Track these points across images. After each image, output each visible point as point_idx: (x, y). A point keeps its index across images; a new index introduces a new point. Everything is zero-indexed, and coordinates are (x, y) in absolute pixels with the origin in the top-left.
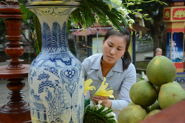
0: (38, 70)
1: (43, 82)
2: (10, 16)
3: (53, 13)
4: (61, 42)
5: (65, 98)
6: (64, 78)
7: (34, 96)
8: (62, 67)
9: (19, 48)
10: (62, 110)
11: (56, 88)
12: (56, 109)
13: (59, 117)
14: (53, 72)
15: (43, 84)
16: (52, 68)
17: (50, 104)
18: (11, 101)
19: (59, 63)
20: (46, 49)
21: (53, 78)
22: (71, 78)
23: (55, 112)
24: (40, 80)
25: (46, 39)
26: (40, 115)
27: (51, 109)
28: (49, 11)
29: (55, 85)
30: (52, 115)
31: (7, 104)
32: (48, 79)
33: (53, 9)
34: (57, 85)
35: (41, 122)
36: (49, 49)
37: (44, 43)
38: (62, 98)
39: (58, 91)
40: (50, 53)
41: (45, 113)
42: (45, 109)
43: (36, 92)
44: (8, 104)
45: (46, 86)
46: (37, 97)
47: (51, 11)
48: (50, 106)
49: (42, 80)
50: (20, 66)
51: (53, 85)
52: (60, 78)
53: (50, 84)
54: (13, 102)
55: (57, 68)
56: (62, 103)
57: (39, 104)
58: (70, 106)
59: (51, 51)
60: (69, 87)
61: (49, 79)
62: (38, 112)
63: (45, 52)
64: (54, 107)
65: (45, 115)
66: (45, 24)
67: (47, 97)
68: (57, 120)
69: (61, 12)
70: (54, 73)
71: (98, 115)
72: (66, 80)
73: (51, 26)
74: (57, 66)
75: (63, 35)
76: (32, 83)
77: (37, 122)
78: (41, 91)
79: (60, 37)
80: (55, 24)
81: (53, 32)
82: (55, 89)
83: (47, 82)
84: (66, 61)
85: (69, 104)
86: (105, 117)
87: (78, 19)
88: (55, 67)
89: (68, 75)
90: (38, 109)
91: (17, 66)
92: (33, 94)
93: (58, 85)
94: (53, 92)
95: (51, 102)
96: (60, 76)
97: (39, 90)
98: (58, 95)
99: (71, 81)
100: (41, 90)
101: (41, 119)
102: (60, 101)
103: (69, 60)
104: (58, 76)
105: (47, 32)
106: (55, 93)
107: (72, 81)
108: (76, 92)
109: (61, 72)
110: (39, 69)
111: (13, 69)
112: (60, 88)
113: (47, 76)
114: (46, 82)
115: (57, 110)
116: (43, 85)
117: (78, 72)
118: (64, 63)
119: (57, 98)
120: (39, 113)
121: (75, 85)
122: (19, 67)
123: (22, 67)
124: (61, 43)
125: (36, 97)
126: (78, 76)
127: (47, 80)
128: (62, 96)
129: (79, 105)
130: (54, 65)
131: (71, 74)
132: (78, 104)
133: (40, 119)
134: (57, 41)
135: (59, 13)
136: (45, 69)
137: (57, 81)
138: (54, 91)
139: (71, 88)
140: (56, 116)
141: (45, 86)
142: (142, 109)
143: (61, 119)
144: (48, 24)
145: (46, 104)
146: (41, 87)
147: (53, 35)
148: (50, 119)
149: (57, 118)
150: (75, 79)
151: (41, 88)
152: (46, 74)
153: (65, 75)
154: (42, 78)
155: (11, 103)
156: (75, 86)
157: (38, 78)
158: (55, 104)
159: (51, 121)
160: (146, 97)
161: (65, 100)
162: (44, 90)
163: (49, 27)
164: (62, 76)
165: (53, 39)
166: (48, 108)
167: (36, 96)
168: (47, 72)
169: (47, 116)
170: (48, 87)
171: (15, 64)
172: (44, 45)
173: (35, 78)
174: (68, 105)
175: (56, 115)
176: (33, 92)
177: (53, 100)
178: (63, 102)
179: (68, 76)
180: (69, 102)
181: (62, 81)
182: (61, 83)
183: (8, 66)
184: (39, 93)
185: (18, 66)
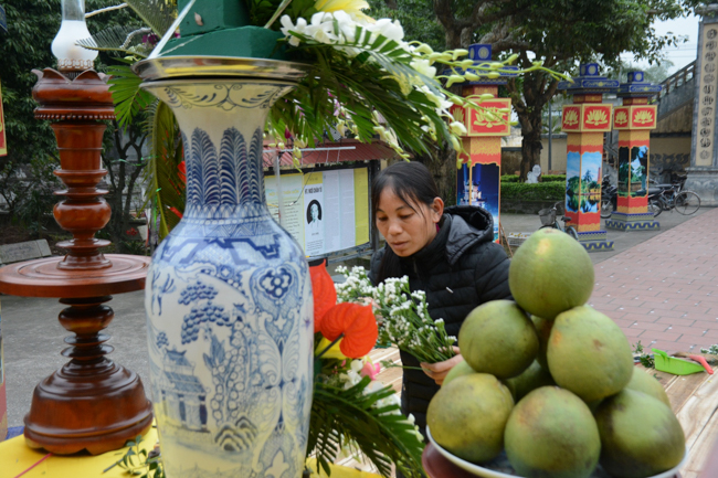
0: (179, 274)
1: (195, 311)
2: (74, 113)
3: (225, 101)
4: (247, 188)
5: (263, 358)
6: (261, 297)
7: (168, 351)
8: (253, 265)
9: (95, 207)
10: (255, 395)
11: (236, 328)
12: (237, 391)
13: (245, 414)
14: (226, 281)
15: (198, 316)
16: (222, 268)
17: (218, 376)
18: (71, 362)
19: (243, 251)
20: (202, 209)
21: (226, 298)
22: (279, 297)
23: (233, 400)
24: (188, 303)
25: (200, 180)
26: (187, 410)
27: (220, 390)
28: (214, 95)
29: (233, 319)
30: (224, 409)
31: (59, 371)
32: (213, 301)
33: (228, 90)
34: (239, 319)
35: (191, 430)
36: (209, 208)
37: (195, 191)
38: (254, 356)
39: (243, 336)
40: (215, 223)
41: (203, 403)
42: (203, 391)
43: (175, 342)
44: (63, 371)
45: (205, 321)
46: (179, 357)
47: (222, 94)
48: (217, 382)
49: (192, 304)
50: (98, 259)
51: (227, 320)
52: (247, 297)
53: (219, 316)
54: (78, 367)
55: (239, 268)
56: (254, 373)
57: (183, 376)
58: (278, 381)
59: (217, 216)
60: (276, 323)
61: (216, 302)
62: (182, 399)
63: (197, 218)
64: (231, 384)
65: (203, 411)
66: (200, 136)
67: (209, 354)
68: (240, 424)
69: (248, 99)
70: (230, 281)
71: (350, 403)
72: (267, 303)
73: (217, 140)
74: (238, 261)
75: (253, 166)
76: (160, 314)
77: (175, 429)
78: (189, 338)
79: (244, 173)
80: (231, 135)
81: (223, 158)
82: (234, 331)
83: (210, 311)
84: (264, 248)
85: (275, 375)
86: (369, 410)
87: (287, 122)
88: (232, 264)
89: (271, 288)
90: (180, 392)
91: (89, 260)
92: (164, 346)
93: (243, 318)
94: (227, 340)
95: (221, 369)
96: (248, 293)
97: (185, 333)
98: (243, 349)
99: (279, 305)
100: (189, 335)
101: (191, 421)
102: (248, 366)
103: (272, 242)
104: (243, 292)
105: (205, 159)
106: (234, 342)
107: (284, 307)
108: (295, 338)
109: (251, 279)
110: (182, 269)
111: (78, 267)
112: (249, 326)
113: (209, 293)
114: (206, 310)
115: (240, 394)
116: (197, 319)
117: (300, 277)
118: (259, 253)
119: (240, 358)
120: (182, 405)
121: (290, 316)
122: (96, 264)
123: (104, 262)
124: (245, 193)
125: (174, 356)
126: (300, 290)
127: (209, 304)
128: (253, 351)
129: (303, 377)
130: (230, 259)
131: (279, 286)
132: (299, 375)
133: (187, 422)
134: (234, 185)
135: (244, 100)
136: (203, 271)
137: (240, 307)
138: (231, 338)
139: (281, 327)
140: (236, 412)
141: (202, 324)
142: (499, 384)
143: (252, 421)
144: (208, 133)
145: (206, 377)
146: (191, 326)
147: (223, 168)
148: (218, 421)
149: (239, 417)
150: (290, 298)
151: (190, 330)
152: (204, 287)
153: (263, 287)
154: (193, 299)
155: (71, 370)
156: (292, 320)
157: (182, 298)
158: (233, 376)
159: (222, 426)
160: (511, 349)
161: (262, 364)
162: (201, 334)
163: (211, 144)
164: (255, 291)
165: (224, 180)
166: (213, 388)
167: (174, 352)
168: (208, 280)
169: (209, 411)
170: (213, 325)
171: (84, 254)
172: (195, 196)
173: (171, 299)
174: (272, 378)
175: (236, 409)
176: (162, 340)
177: (229, 366)
178: (258, 371)
179: (273, 293)
180: (274, 369)
181: (254, 307)
182: (252, 312)
183: (65, 260)
184: (183, 343)
185: (94, 259)
